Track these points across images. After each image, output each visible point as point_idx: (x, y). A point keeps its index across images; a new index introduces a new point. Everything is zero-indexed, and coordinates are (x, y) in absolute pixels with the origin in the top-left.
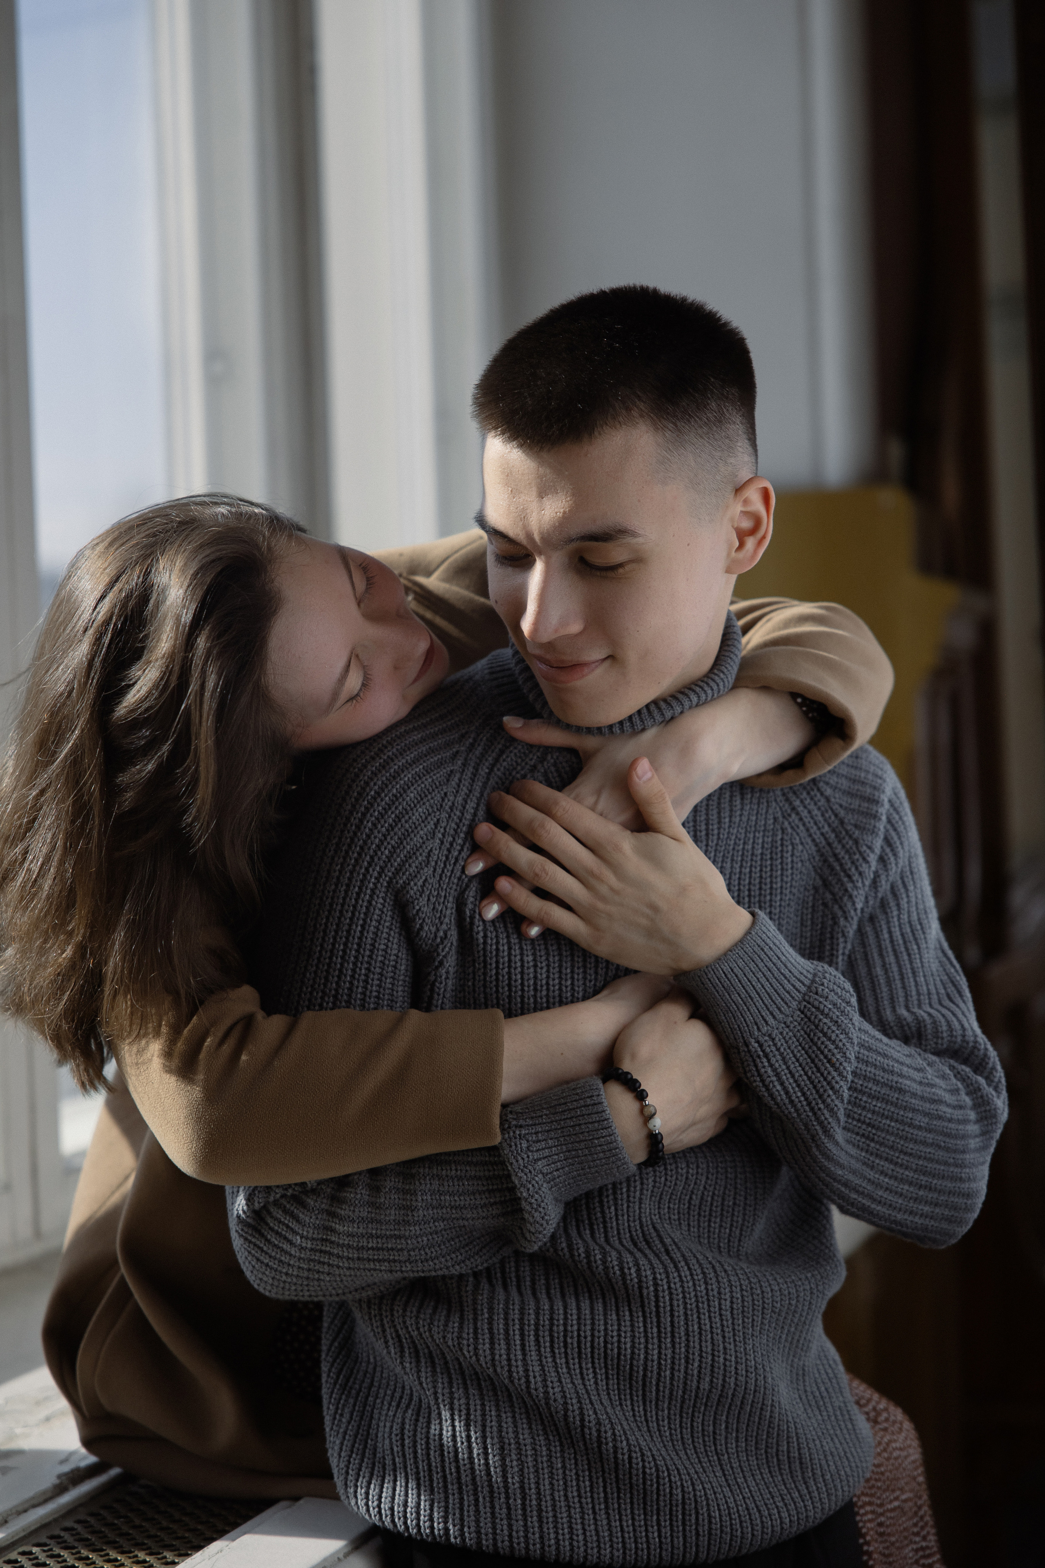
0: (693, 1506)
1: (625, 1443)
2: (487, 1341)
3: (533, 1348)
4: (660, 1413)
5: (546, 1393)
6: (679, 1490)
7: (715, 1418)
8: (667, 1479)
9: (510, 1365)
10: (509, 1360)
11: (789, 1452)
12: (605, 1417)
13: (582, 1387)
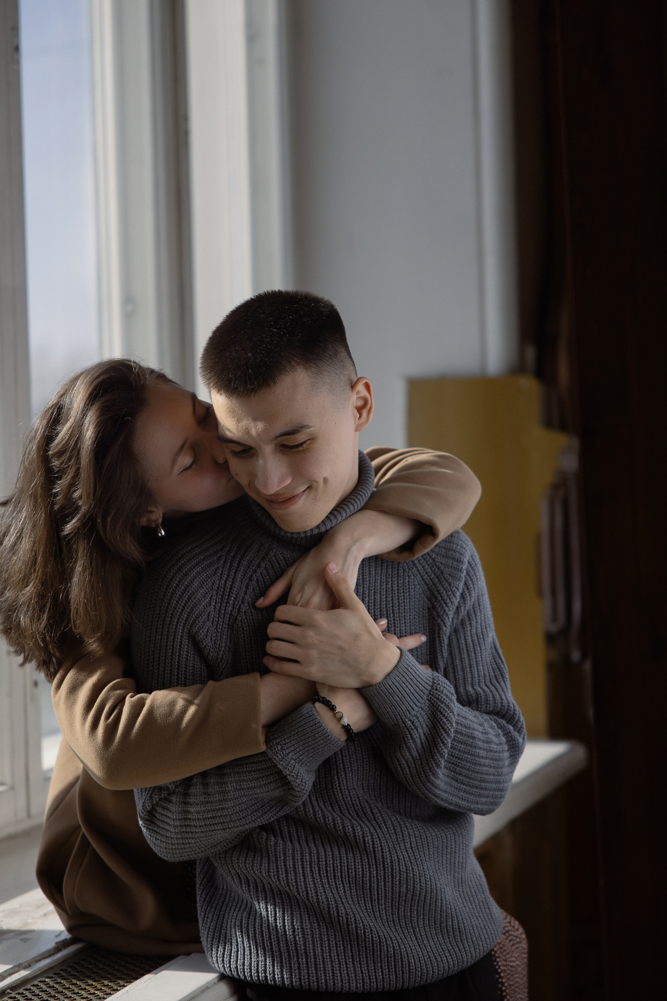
2: (284, 872)
5: (318, 899)
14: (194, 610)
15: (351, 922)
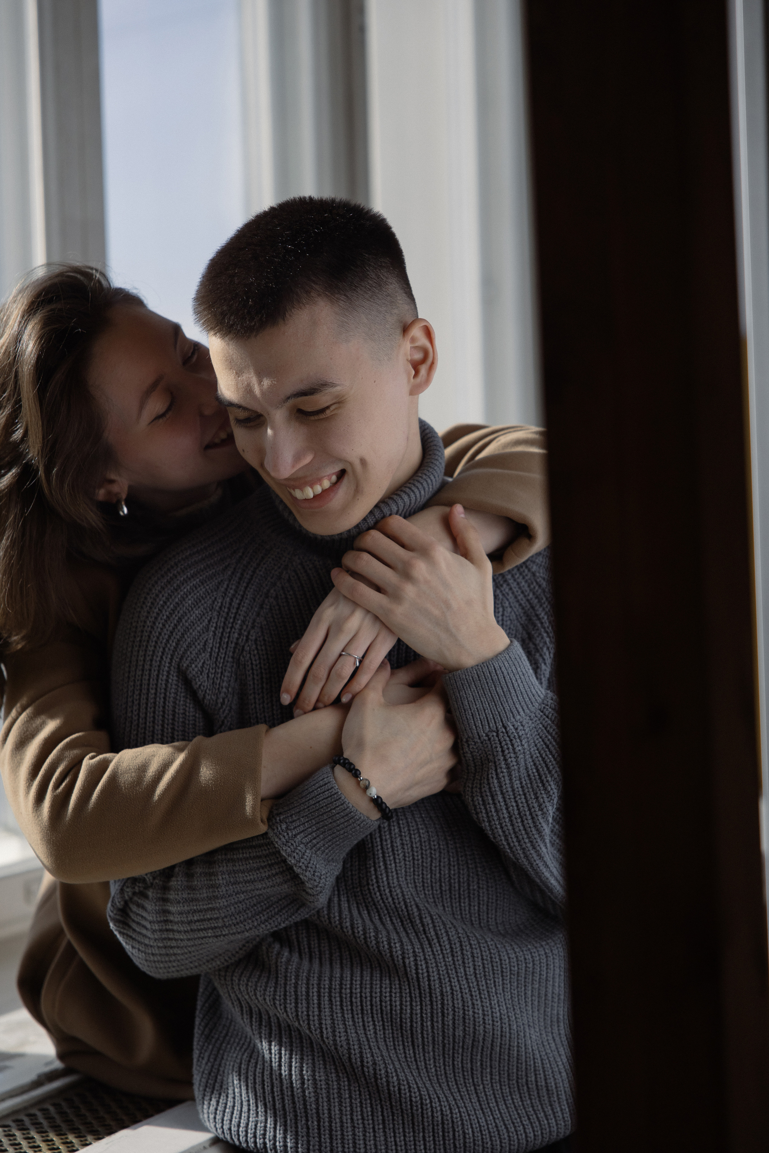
0: (450, 1125)
1: (395, 1078)
3: (327, 1006)
4: (427, 1055)
5: (335, 1040)
6: (439, 1113)
7: (472, 1058)
8: (429, 1105)
9: (309, 1020)
10: (308, 1015)
11: (536, 1081)
12: (380, 1058)
13: (363, 1036)
14: (186, 636)
15: (380, 1075)
